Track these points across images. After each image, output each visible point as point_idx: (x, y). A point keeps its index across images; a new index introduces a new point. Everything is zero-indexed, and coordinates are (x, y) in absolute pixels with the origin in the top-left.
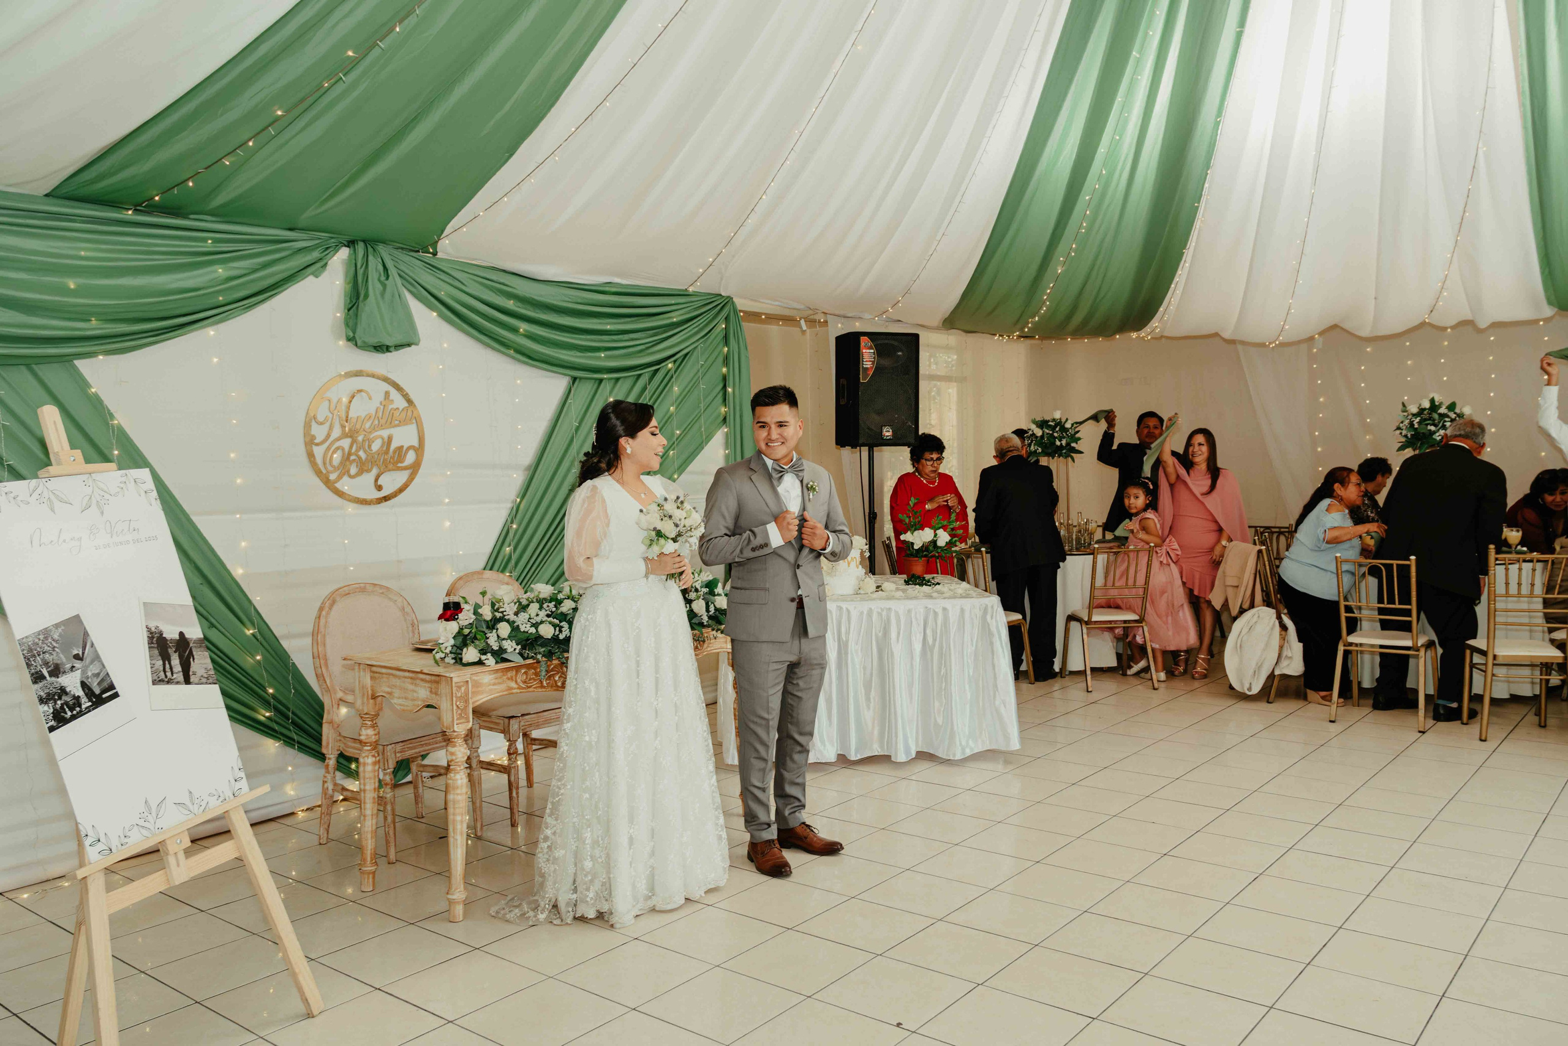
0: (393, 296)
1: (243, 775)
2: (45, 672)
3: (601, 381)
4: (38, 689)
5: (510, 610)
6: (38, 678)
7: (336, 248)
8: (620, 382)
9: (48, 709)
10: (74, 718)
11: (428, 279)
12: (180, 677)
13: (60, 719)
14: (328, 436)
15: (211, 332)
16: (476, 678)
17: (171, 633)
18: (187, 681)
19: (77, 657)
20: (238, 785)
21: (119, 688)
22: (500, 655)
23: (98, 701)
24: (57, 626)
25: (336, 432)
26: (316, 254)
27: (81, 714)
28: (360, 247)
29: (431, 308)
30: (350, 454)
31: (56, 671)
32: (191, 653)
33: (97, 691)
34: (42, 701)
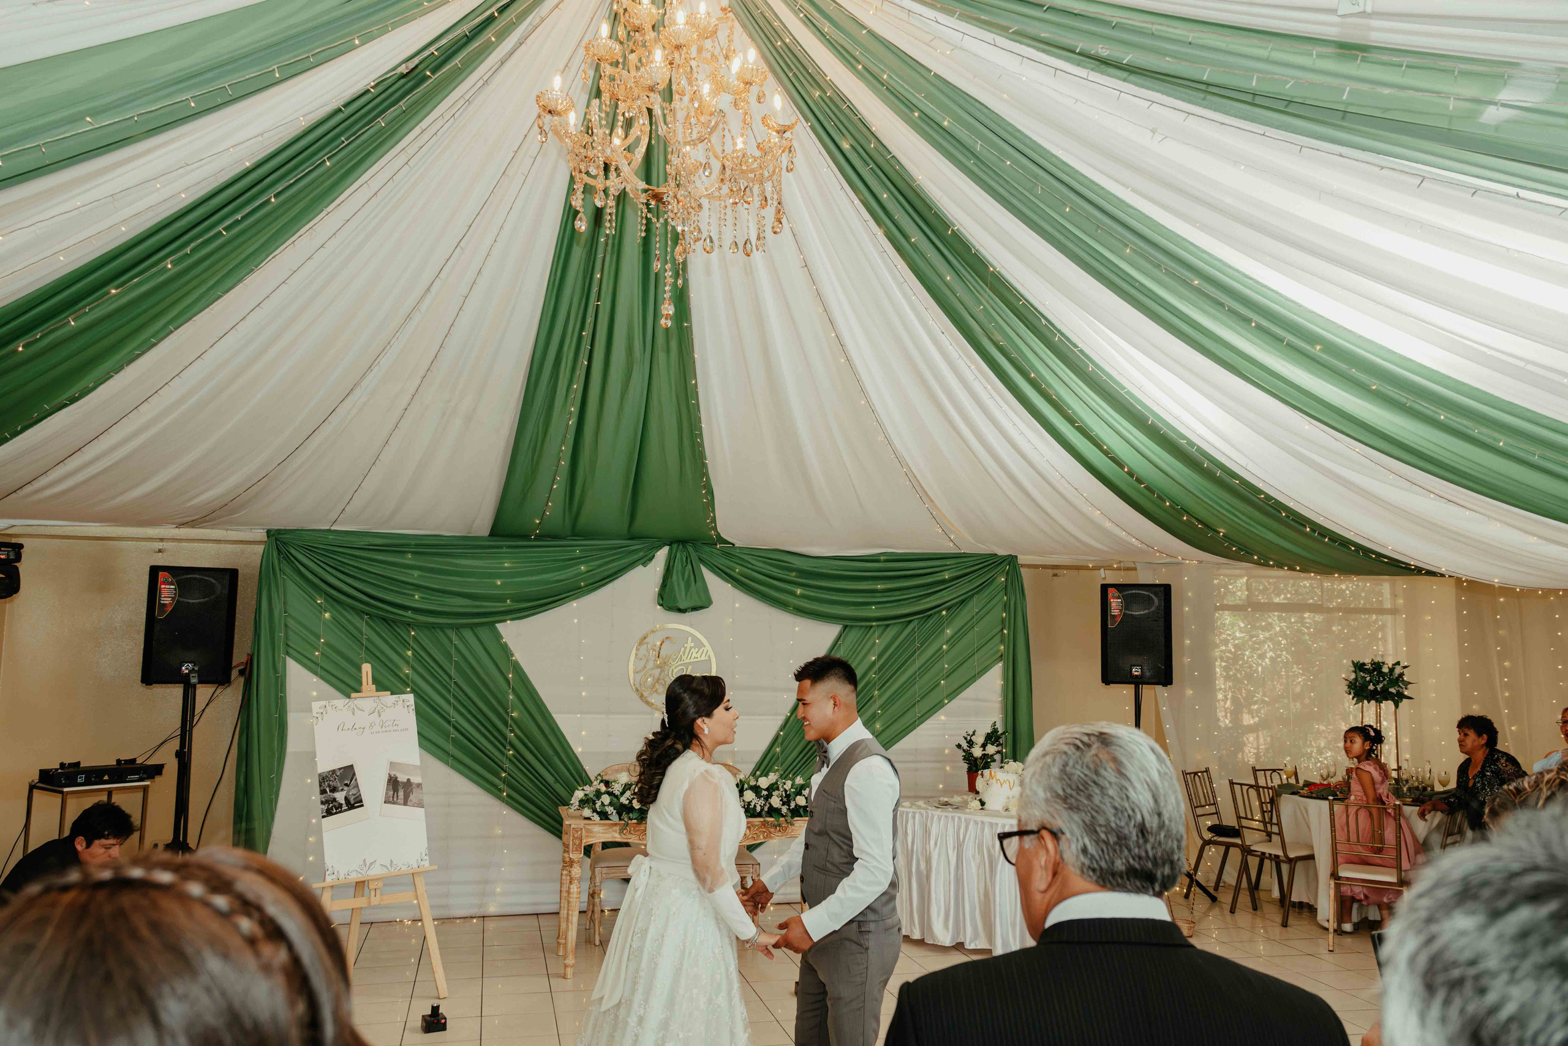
0: (689, 576)
1: (427, 858)
2: (328, 790)
3: (871, 627)
4: (323, 798)
5: (617, 789)
6: (323, 792)
7: (660, 547)
8: (889, 628)
9: (325, 807)
10: (336, 813)
11: (722, 562)
12: (402, 801)
13: (329, 813)
14: (645, 667)
15: (575, 604)
16: (588, 827)
17: (402, 778)
18: (405, 804)
19: (346, 785)
20: (422, 863)
21: (364, 803)
22: (604, 815)
23: (351, 806)
24: (340, 769)
25: (651, 665)
26: (641, 554)
27: (341, 812)
28: (675, 546)
29: (728, 582)
30: (659, 679)
31: (334, 790)
32: (412, 791)
33: (352, 802)
34: (322, 803)
